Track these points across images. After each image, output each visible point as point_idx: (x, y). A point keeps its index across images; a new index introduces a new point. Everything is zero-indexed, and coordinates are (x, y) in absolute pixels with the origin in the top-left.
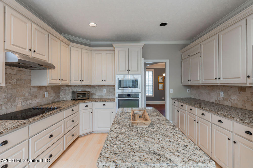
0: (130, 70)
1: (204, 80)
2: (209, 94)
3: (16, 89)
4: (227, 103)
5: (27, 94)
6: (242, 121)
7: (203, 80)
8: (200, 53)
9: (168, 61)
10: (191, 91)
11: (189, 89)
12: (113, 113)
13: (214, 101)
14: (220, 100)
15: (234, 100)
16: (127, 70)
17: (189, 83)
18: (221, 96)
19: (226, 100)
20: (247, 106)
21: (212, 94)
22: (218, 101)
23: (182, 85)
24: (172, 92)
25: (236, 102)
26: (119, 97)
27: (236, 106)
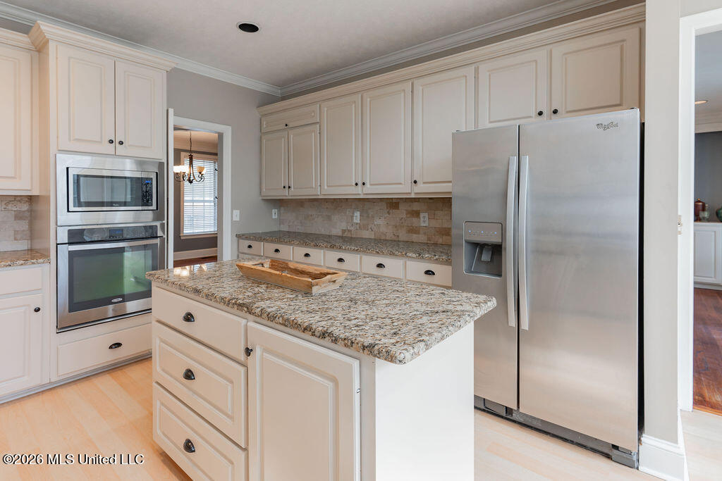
0: (121, 143)
1: (328, 186)
2: (329, 218)
4: (366, 234)
6: (420, 256)
7: (326, 187)
8: (318, 126)
9: (228, 132)
10: (279, 214)
11: (276, 210)
12: (37, 310)
13: (340, 234)
14: (352, 228)
15: (379, 226)
16: (111, 142)
17: (285, 194)
18: (355, 221)
19: (364, 227)
20: (400, 235)
21: (335, 218)
22: (349, 231)
23: (261, 198)
24: (238, 220)
25: (383, 229)
26: (70, 243)
27: (383, 238)
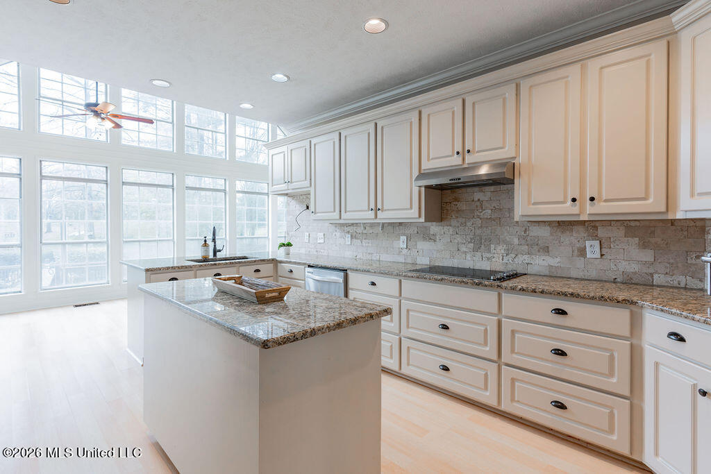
3: (490, 228)
5: (516, 241)
